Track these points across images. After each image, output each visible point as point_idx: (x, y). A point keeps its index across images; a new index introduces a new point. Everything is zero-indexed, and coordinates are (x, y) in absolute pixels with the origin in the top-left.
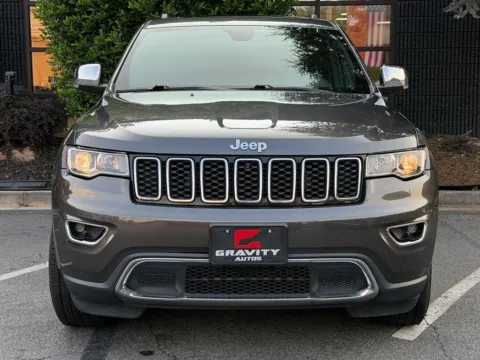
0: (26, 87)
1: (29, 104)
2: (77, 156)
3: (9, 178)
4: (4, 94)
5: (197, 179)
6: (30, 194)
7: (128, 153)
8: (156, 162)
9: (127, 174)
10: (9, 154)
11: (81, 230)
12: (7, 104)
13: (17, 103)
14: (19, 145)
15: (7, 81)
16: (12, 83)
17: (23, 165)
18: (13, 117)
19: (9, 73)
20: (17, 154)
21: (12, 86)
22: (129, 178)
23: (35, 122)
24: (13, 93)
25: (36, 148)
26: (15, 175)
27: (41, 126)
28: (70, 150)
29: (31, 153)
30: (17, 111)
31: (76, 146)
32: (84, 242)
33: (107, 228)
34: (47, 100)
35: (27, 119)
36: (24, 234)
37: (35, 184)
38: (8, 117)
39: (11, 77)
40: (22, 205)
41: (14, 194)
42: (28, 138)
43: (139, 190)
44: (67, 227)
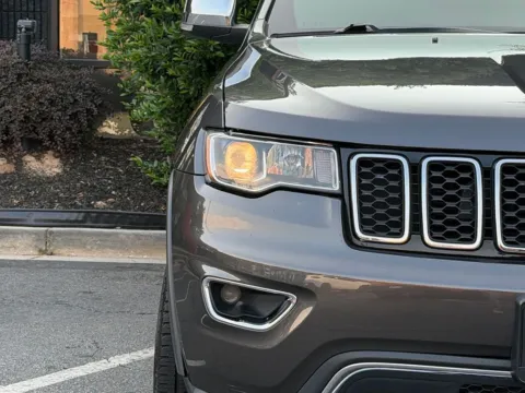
0: (48, 48)
1: (55, 76)
2: (231, 149)
3: (20, 204)
4: (15, 58)
5: (489, 203)
6: (60, 233)
7: (338, 145)
8: (398, 165)
9: (336, 188)
10: (19, 164)
11: (231, 298)
12: (20, 76)
13: (37, 74)
14: (36, 146)
15: (21, 36)
16: (29, 40)
17: (42, 182)
18: (29, 98)
19: (24, 23)
20: (31, 163)
21: (27, 46)
22: (341, 196)
23: (65, 108)
24: (28, 56)
25: (65, 154)
26: (28, 198)
27: (74, 116)
28: (213, 138)
29: (56, 162)
30: (35, 89)
31: (226, 130)
32: (242, 324)
33: (293, 298)
34: (85, 71)
35: (52, 102)
36: (57, 303)
37: (65, 216)
38: (19, 99)
39: (27, 29)
40: (43, 252)
41: (29, 233)
42: (51, 137)
43: (363, 222)
44: (207, 291)
